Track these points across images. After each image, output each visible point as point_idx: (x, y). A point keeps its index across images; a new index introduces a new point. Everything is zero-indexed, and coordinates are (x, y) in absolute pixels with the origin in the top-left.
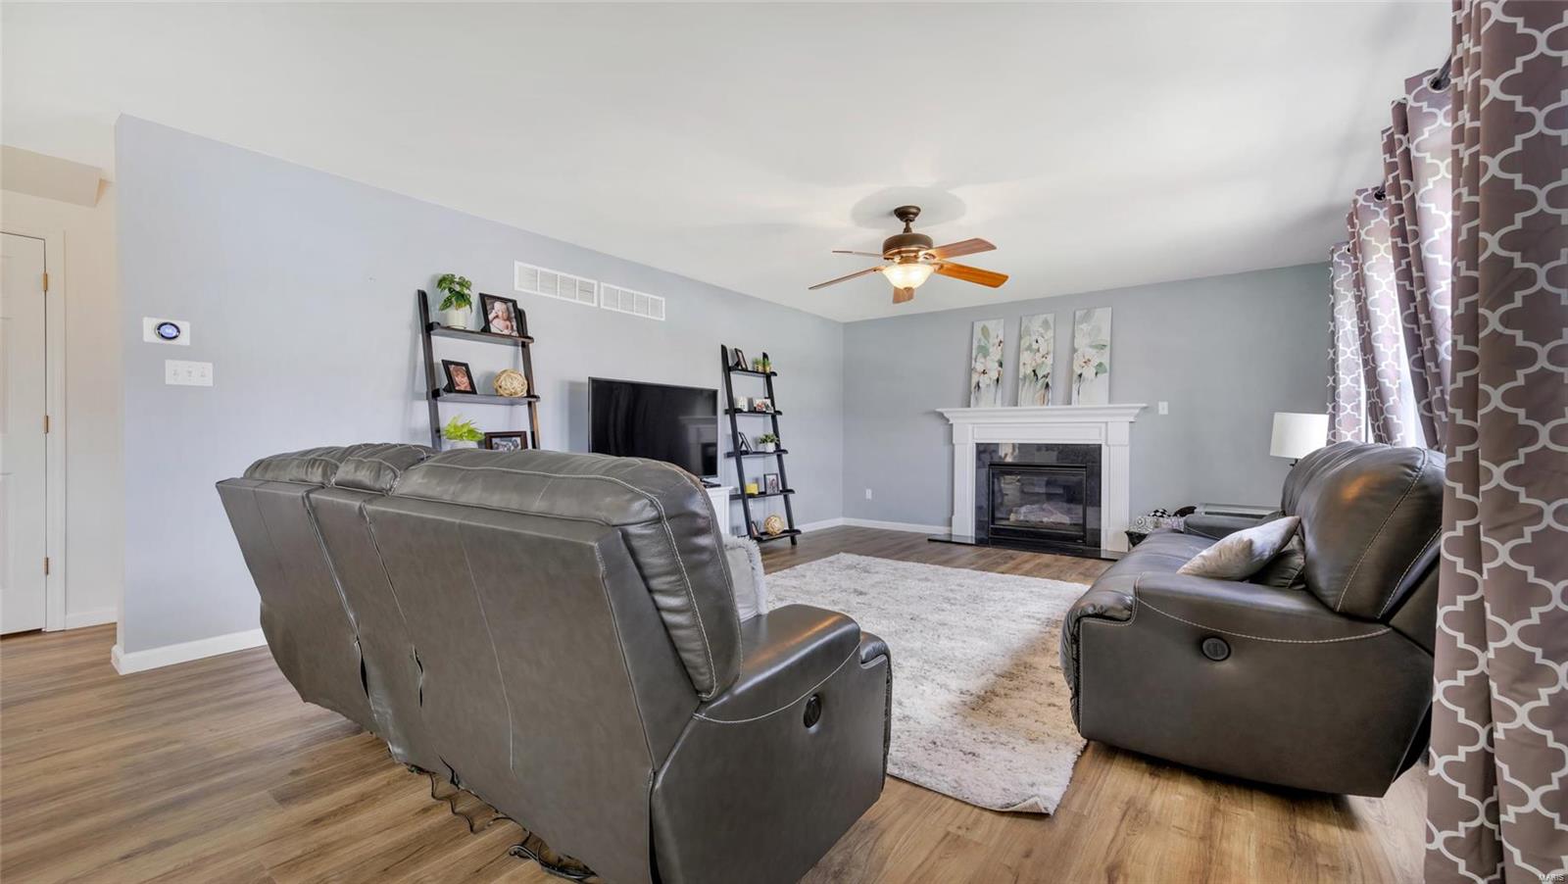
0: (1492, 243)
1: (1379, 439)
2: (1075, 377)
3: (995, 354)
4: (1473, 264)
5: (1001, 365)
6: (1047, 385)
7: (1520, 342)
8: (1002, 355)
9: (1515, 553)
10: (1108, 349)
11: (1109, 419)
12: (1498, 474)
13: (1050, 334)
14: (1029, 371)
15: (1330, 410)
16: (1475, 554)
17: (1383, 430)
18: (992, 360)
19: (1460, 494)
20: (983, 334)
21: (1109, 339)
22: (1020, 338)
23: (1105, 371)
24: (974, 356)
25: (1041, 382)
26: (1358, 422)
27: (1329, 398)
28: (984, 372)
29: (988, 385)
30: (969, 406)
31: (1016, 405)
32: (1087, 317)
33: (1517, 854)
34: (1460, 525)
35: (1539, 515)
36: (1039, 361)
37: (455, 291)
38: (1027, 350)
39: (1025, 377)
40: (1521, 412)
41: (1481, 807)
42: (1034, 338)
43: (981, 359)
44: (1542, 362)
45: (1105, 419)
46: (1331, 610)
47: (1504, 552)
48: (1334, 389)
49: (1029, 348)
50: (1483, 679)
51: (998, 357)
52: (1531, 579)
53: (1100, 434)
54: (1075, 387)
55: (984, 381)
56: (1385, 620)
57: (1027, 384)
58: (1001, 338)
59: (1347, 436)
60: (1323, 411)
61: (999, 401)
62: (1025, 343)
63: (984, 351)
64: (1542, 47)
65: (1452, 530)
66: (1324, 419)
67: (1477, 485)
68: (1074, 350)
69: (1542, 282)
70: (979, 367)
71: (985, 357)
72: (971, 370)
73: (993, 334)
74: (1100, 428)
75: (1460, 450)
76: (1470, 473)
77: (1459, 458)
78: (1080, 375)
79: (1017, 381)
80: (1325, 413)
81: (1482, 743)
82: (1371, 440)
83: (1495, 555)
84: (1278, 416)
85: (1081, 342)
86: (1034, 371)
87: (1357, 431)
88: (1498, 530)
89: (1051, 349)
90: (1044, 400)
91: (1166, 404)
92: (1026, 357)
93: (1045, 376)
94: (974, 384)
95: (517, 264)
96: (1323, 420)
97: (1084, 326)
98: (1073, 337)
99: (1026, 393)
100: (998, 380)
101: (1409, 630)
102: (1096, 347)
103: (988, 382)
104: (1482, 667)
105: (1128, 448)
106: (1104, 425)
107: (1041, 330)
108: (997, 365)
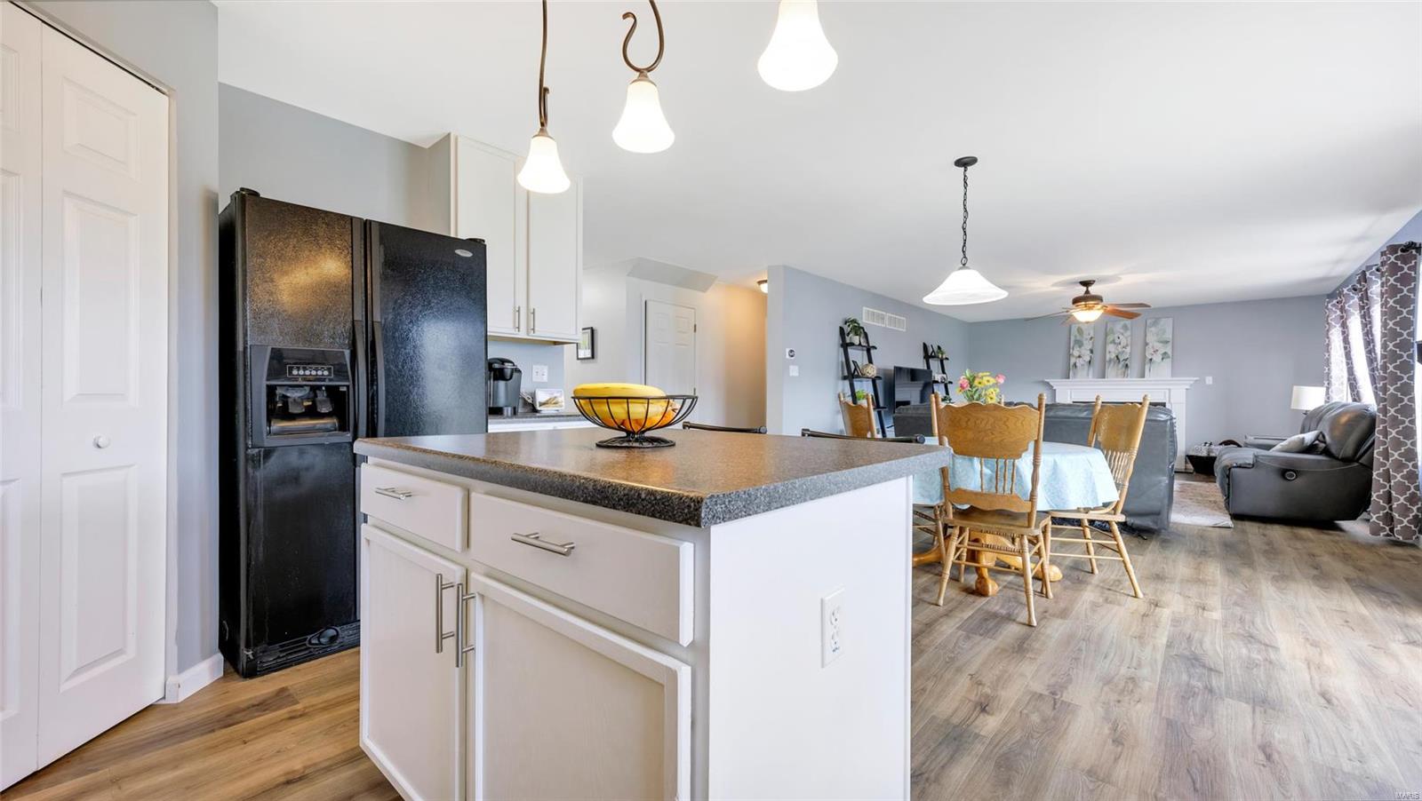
0: (1391, 346)
1: (1354, 400)
2: (1147, 360)
3: (1087, 345)
4: (1385, 351)
5: (1092, 352)
6: (1127, 365)
7: (1399, 374)
8: (1093, 345)
9: (1397, 433)
10: (1171, 343)
11: (1171, 387)
12: (1392, 411)
13: (1129, 333)
14: (1113, 356)
15: (1326, 385)
16: (1386, 434)
17: (1356, 397)
18: (1086, 349)
19: (1381, 417)
20: (1079, 332)
21: (1171, 336)
22: (1106, 335)
23: (1169, 357)
24: (1072, 345)
25: (1122, 363)
26: (1342, 391)
27: (1326, 378)
28: (1079, 357)
29: (1083, 365)
30: (1069, 378)
31: (1104, 377)
32: (1155, 323)
33: (1397, 515)
34: (1381, 426)
35: (1404, 422)
36: (1120, 350)
37: (858, 329)
38: (1111, 343)
39: (1110, 360)
40: (1399, 394)
41: (1387, 507)
42: (1116, 336)
43: (1077, 349)
44: (1405, 380)
45: (1168, 387)
46: (1337, 459)
47: (1394, 433)
48: (1328, 374)
49: (1113, 342)
50: (1388, 470)
51: (1090, 347)
52: (1402, 439)
53: (1165, 396)
54: (1147, 367)
55: (1079, 362)
56: (1357, 461)
57: (1112, 365)
58: (1092, 335)
59: (1336, 398)
60: (1322, 385)
61: (1090, 376)
62: (1110, 338)
63: (1079, 343)
64: (1405, 292)
65: (1379, 427)
66: (1323, 390)
67: (1386, 413)
68: (1147, 344)
69: (1405, 358)
70: (1076, 353)
71: (1080, 347)
72: (1070, 355)
73: (1085, 332)
74: (1165, 393)
75: (1381, 404)
76: (1384, 411)
77: (1381, 406)
78: (1151, 360)
79: (1104, 363)
80: (1323, 386)
81: (1388, 488)
82: (1350, 400)
83: (1391, 433)
84: (1295, 388)
85: (1150, 339)
86: (1117, 357)
87: (1341, 395)
88: (1393, 427)
89: (1129, 343)
90: (1124, 375)
91: (1211, 378)
92: (1111, 347)
93: (1126, 360)
94: (1072, 363)
95: (864, 308)
96: (1321, 391)
97: (1153, 329)
98: (1146, 336)
99: (1110, 371)
100: (1090, 362)
101: (1365, 463)
102: (1161, 342)
103: (1083, 363)
104: (1388, 467)
105: (1184, 405)
106: (1167, 391)
107: (1122, 331)
108: (1089, 352)
